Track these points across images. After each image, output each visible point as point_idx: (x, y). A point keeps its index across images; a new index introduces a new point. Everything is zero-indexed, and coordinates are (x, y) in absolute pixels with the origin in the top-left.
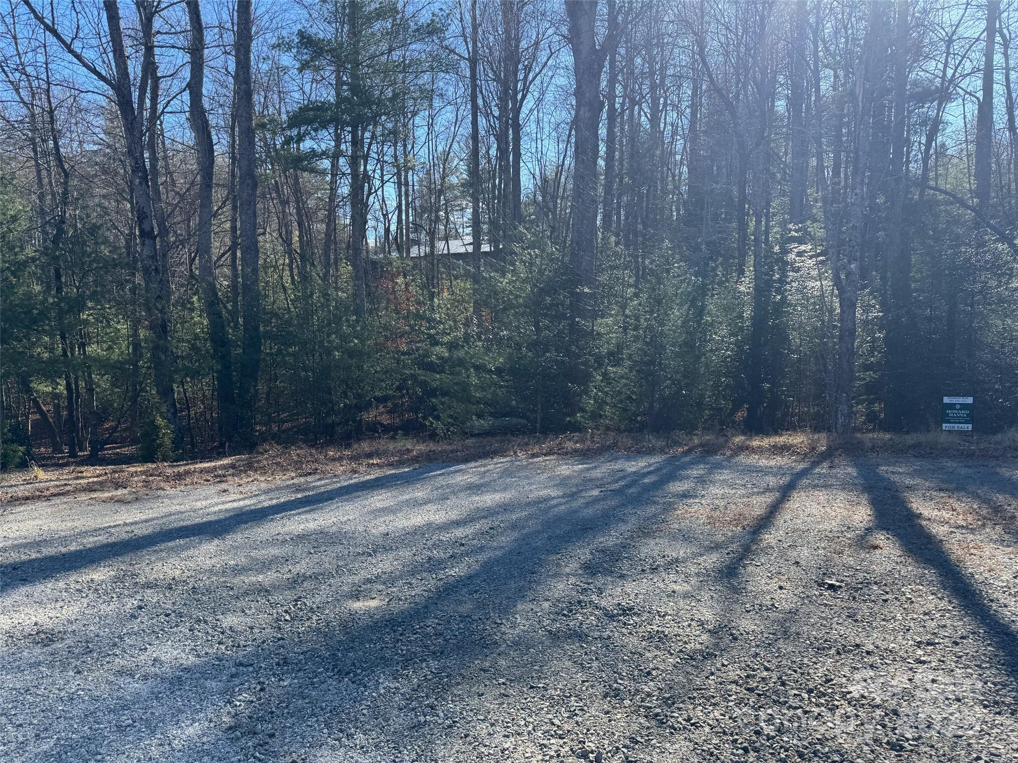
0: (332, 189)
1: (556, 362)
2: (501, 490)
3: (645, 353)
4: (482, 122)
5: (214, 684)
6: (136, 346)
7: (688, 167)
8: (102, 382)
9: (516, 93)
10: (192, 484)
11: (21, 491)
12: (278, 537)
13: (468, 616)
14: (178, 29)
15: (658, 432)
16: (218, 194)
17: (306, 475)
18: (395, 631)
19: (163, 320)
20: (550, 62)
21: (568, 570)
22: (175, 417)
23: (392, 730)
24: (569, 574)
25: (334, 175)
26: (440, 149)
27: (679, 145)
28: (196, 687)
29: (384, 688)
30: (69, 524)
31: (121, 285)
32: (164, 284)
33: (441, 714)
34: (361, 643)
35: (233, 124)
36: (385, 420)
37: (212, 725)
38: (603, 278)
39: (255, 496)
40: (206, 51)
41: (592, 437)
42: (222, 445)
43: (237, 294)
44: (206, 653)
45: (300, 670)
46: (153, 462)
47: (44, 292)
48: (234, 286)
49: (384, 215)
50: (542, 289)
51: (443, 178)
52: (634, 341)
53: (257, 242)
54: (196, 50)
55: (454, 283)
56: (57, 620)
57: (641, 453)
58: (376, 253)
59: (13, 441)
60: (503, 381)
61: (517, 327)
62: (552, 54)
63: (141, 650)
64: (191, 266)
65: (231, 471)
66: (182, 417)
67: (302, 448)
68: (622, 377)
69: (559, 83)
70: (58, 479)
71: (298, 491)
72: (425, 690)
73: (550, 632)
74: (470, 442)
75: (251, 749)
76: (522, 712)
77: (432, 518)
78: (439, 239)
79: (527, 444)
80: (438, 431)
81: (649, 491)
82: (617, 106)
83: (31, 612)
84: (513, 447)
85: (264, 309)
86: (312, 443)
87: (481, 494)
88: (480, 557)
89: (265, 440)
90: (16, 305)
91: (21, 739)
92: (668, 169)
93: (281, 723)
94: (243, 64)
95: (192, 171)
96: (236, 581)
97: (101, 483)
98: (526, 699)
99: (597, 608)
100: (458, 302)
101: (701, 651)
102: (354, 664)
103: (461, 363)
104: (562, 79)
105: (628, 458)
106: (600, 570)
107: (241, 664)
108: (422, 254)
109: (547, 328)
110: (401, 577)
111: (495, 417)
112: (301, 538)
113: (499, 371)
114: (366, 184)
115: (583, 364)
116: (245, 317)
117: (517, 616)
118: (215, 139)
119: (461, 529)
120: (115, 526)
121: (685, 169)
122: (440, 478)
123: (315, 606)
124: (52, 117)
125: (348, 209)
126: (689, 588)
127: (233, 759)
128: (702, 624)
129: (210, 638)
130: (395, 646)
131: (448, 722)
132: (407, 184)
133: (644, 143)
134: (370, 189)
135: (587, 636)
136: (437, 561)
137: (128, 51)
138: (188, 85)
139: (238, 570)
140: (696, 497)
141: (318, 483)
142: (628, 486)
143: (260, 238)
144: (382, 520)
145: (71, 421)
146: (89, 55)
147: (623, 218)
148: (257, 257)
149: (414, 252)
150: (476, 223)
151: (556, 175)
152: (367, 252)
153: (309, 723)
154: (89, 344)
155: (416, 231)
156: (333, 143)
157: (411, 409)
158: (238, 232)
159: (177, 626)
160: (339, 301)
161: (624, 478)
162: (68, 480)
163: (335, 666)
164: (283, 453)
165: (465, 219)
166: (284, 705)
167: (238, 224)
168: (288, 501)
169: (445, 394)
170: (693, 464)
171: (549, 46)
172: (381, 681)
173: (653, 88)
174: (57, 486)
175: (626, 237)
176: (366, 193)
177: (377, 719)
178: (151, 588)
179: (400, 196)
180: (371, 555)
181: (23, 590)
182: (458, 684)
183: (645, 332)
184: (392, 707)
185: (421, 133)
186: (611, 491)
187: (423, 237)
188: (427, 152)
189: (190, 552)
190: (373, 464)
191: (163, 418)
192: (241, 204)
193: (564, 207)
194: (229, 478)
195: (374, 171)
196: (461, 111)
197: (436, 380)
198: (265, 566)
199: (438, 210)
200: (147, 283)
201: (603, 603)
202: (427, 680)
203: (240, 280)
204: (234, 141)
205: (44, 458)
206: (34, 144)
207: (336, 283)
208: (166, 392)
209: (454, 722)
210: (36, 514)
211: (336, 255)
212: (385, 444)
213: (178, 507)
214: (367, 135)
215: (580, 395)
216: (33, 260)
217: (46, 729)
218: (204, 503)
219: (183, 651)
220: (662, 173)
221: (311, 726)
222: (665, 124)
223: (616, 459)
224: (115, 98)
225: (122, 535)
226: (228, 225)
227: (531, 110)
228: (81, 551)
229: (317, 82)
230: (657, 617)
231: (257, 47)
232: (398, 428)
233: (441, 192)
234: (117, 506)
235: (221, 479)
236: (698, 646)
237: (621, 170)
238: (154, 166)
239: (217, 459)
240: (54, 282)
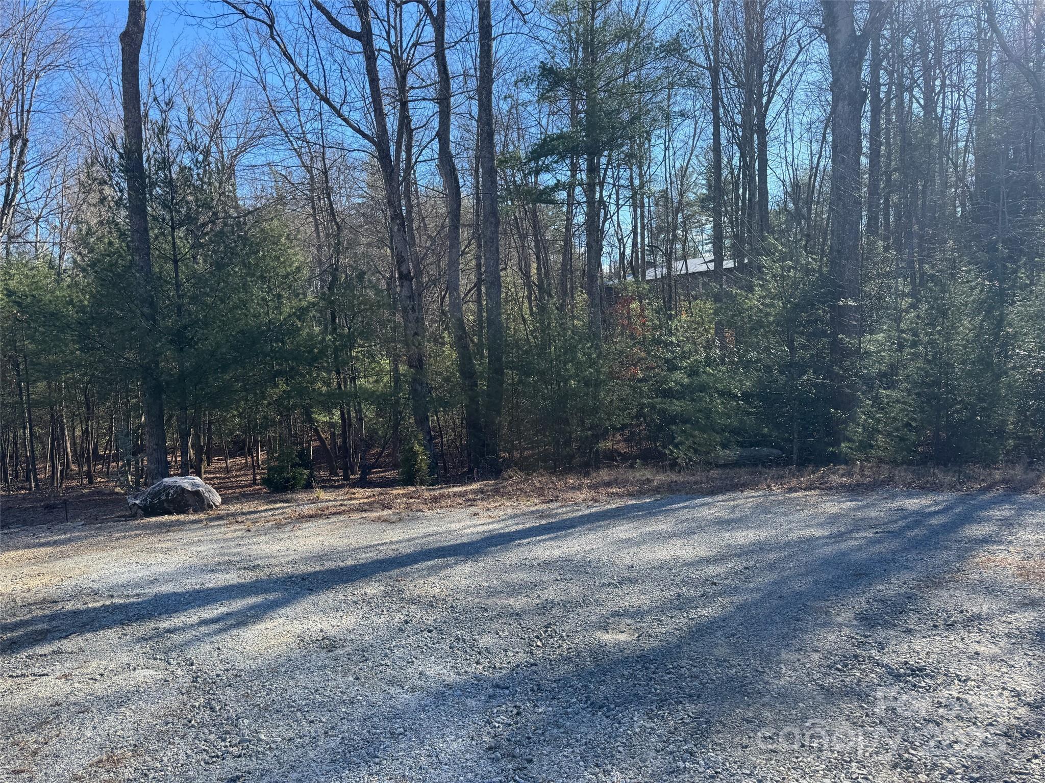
0: (568, 219)
1: (816, 385)
2: (755, 527)
3: (927, 372)
4: (724, 132)
5: (474, 703)
6: (397, 379)
7: (974, 154)
8: (369, 412)
9: (761, 96)
10: (446, 507)
11: (307, 509)
12: (525, 562)
13: (725, 661)
14: (429, 82)
15: (945, 465)
16: (465, 234)
17: (548, 502)
18: (646, 669)
19: (420, 354)
20: (799, 59)
21: (839, 619)
22: (430, 444)
23: (650, 772)
24: (841, 624)
25: (570, 205)
26: (678, 165)
27: (962, 128)
28: (458, 703)
29: (639, 727)
30: (346, 541)
31: (383, 324)
32: (419, 321)
33: (702, 762)
34: (613, 678)
35: (477, 165)
36: (622, 447)
37: (474, 743)
38: (870, 288)
39: (503, 520)
40: (452, 99)
41: (862, 469)
42: (471, 471)
43: (482, 328)
44: (466, 672)
45: (553, 699)
46: (413, 485)
47: (322, 333)
48: (479, 319)
49: (619, 240)
50: (797, 305)
51: (681, 194)
52: (912, 360)
53: (500, 277)
54: (444, 101)
55: (693, 304)
56: (338, 629)
57: (925, 489)
58: (610, 279)
59: (300, 465)
60: (752, 407)
61: (767, 349)
62: (801, 49)
63: (408, 663)
64: (442, 302)
65: (480, 496)
66: (436, 445)
67: (543, 475)
68: (898, 401)
69: (810, 79)
70: (335, 500)
71: (541, 517)
72: (683, 734)
73: (821, 686)
74: (714, 473)
75: (511, 772)
76: (793, 771)
77: (679, 553)
78: (676, 259)
79: (782, 477)
80: (679, 460)
81: (938, 533)
82: (882, 95)
83: (317, 619)
84: (766, 479)
85: (506, 340)
86: (552, 471)
87: (733, 529)
88: (735, 599)
89: (509, 467)
90: (301, 345)
91: (313, 734)
92: (948, 159)
93: (538, 749)
94: (485, 106)
95: (442, 215)
96: (489, 602)
97: (370, 504)
98: (797, 758)
99: (878, 665)
100: (698, 323)
101: (1017, 727)
102: (607, 699)
103: (703, 388)
104: (814, 74)
105: (909, 496)
106: (880, 622)
107: (498, 686)
108: (659, 276)
109: (803, 347)
110: (649, 612)
111: (742, 446)
112: (547, 565)
113: (746, 396)
114: (602, 211)
115: (848, 387)
116: (489, 350)
117: (782, 666)
118: (461, 181)
119: (711, 567)
120: (383, 544)
121: (971, 157)
122: (685, 511)
123: (564, 634)
124: (326, 177)
125: (584, 238)
126: (997, 650)
127: (494, 780)
128: (1017, 694)
129: (468, 657)
130: (648, 685)
131: (710, 772)
132: (642, 206)
133: (918, 132)
134: (606, 214)
135: (867, 695)
136: (688, 599)
137: (386, 109)
138: (438, 134)
139: (492, 593)
140: (1001, 543)
141: (560, 510)
142: (909, 527)
143: (502, 274)
144: (626, 551)
145: (345, 448)
146: (355, 116)
147: (892, 219)
148: (500, 292)
149: (650, 274)
150: (717, 240)
151: (810, 178)
152: (602, 277)
153: (565, 754)
154: (359, 378)
155: (652, 252)
156: (569, 173)
157: (648, 438)
158: (483, 269)
159: (439, 642)
160: (575, 329)
161: (905, 518)
162: (344, 500)
163: (588, 698)
164: (525, 479)
165: (705, 236)
166: (540, 732)
167: (483, 261)
168: (533, 527)
169: (685, 421)
170: (994, 503)
171: (798, 41)
172: (635, 719)
173: (927, 69)
174: (335, 506)
175: (897, 241)
176: (602, 219)
177: (633, 758)
178: (415, 604)
179: (635, 218)
180: (617, 587)
181: (312, 598)
182: (719, 732)
183: (926, 348)
184: (648, 747)
185: (657, 152)
186: (889, 532)
187: (659, 259)
188: (663, 170)
189: (448, 571)
190: (613, 493)
191: (421, 445)
192: (485, 242)
193: (821, 213)
194: (479, 502)
195: (610, 197)
196: (700, 123)
197: (676, 406)
198: (516, 590)
199: (675, 228)
200: (405, 321)
201: (886, 660)
202: (684, 724)
203: (484, 314)
204: (478, 182)
205: (323, 481)
206: (313, 202)
207: (572, 312)
208: (422, 421)
209: (716, 773)
210: (319, 531)
211: (572, 285)
212: (621, 472)
213: (435, 528)
214: (604, 160)
215: (845, 422)
216: (314, 304)
217: (333, 728)
218: (458, 525)
219: (445, 667)
220: (941, 164)
221: (567, 757)
222: (943, 107)
223: (893, 497)
224: (377, 154)
225: (387, 552)
226: (474, 262)
227: (779, 114)
228: (355, 566)
229: (554, 114)
230: (956, 681)
231: (497, 88)
232: (635, 458)
233: (678, 210)
234: (384, 525)
235: (471, 503)
236: (1014, 721)
237: (888, 165)
238: (409, 212)
239: (468, 484)
240: (331, 324)
